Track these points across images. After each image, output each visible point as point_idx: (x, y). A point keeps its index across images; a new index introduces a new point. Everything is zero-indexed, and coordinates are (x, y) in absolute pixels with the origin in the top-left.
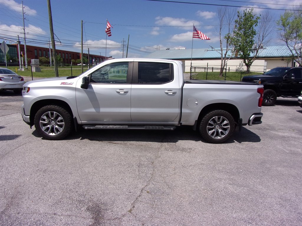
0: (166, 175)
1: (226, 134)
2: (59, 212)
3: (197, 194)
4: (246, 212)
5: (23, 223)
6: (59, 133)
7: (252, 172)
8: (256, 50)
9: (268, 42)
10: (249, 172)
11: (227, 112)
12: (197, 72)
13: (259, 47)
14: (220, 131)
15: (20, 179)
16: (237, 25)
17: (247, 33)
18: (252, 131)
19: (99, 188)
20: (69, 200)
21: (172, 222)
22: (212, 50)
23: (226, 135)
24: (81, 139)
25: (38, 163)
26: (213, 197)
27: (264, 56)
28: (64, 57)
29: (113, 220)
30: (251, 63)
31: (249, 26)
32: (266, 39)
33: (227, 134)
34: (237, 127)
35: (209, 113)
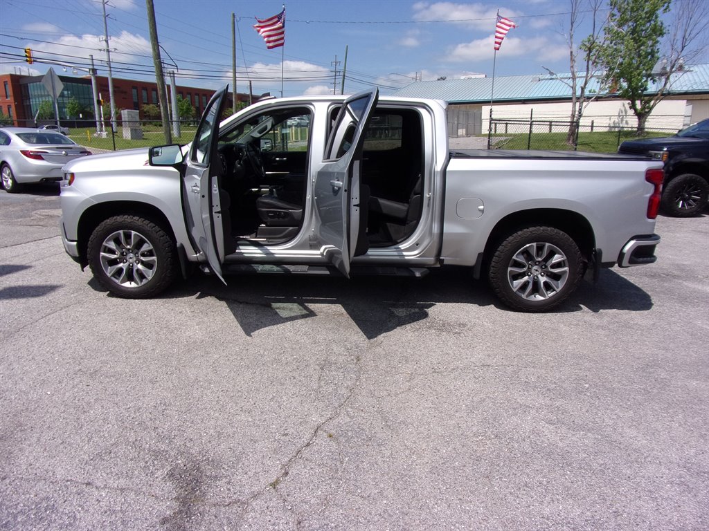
0: (385, 393)
1: (558, 288)
2: (99, 478)
3: (458, 446)
4: (580, 502)
5: (7, 503)
6: (145, 281)
7: (617, 391)
8: (665, 74)
9: (697, 52)
10: (608, 389)
11: (562, 232)
12: (511, 135)
13: (672, 67)
14: (543, 279)
15: (32, 392)
16: (615, 12)
17: (642, 30)
18: (632, 281)
19: (213, 422)
20: (132, 449)
21: (376, 519)
22: (551, 79)
23: (558, 290)
24: (198, 298)
25: (82, 354)
26: (498, 456)
27: (685, 89)
28: (197, 104)
29: (227, 506)
30: (651, 109)
31: (646, 13)
32: (691, 46)
33: (560, 289)
34: (587, 272)
35: (515, 235)
